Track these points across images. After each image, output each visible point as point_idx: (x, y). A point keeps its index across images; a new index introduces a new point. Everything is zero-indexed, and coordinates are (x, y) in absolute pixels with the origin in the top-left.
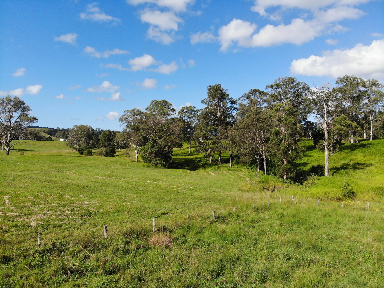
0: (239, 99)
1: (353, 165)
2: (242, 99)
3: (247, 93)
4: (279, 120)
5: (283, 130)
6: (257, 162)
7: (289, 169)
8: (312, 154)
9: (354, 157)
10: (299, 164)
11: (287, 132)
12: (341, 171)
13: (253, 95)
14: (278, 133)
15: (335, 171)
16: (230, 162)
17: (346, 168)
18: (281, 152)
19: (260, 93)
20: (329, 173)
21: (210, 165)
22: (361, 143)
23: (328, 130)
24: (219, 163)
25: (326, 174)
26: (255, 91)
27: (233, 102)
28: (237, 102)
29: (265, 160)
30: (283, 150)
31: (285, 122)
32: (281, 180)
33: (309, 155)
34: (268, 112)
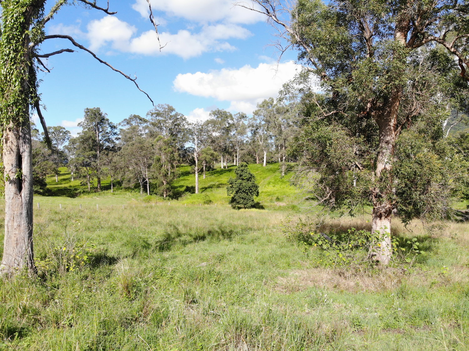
0: (120, 124)
1: (217, 185)
2: (122, 124)
3: (128, 118)
4: (160, 149)
5: (163, 157)
6: (140, 186)
7: (168, 189)
8: (188, 179)
9: (220, 179)
10: (176, 187)
11: (166, 159)
12: (208, 190)
13: (133, 121)
14: (159, 160)
15: (204, 190)
16: (112, 188)
17: (211, 187)
18: (161, 175)
19: (141, 120)
20: (198, 192)
21: (89, 193)
22: (230, 168)
23: (197, 158)
24: (99, 190)
25: (196, 192)
26: (135, 117)
27: (113, 127)
28: (118, 127)
29: (148, 183)
30: (163, 173)
31: (165, 151)
32: (162, 198)
33: (186, 179)
34: (151, 142)
